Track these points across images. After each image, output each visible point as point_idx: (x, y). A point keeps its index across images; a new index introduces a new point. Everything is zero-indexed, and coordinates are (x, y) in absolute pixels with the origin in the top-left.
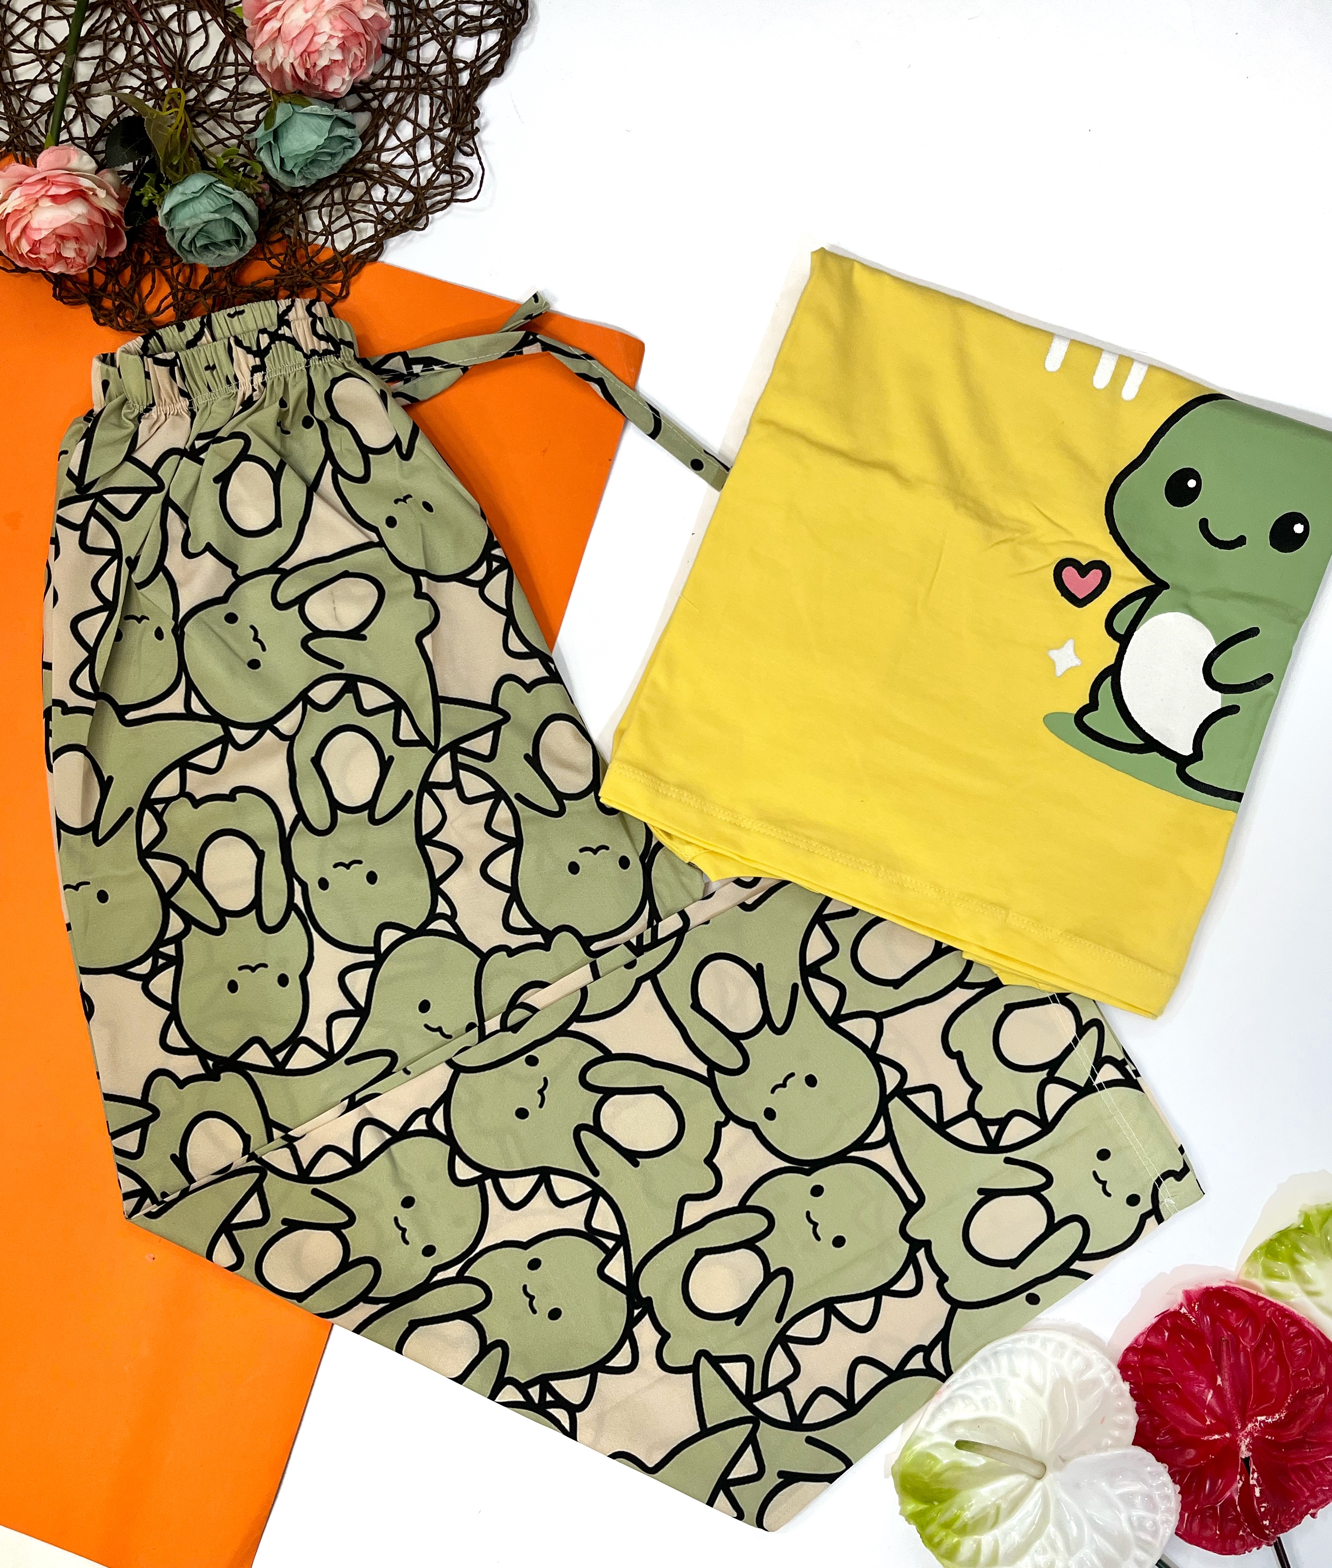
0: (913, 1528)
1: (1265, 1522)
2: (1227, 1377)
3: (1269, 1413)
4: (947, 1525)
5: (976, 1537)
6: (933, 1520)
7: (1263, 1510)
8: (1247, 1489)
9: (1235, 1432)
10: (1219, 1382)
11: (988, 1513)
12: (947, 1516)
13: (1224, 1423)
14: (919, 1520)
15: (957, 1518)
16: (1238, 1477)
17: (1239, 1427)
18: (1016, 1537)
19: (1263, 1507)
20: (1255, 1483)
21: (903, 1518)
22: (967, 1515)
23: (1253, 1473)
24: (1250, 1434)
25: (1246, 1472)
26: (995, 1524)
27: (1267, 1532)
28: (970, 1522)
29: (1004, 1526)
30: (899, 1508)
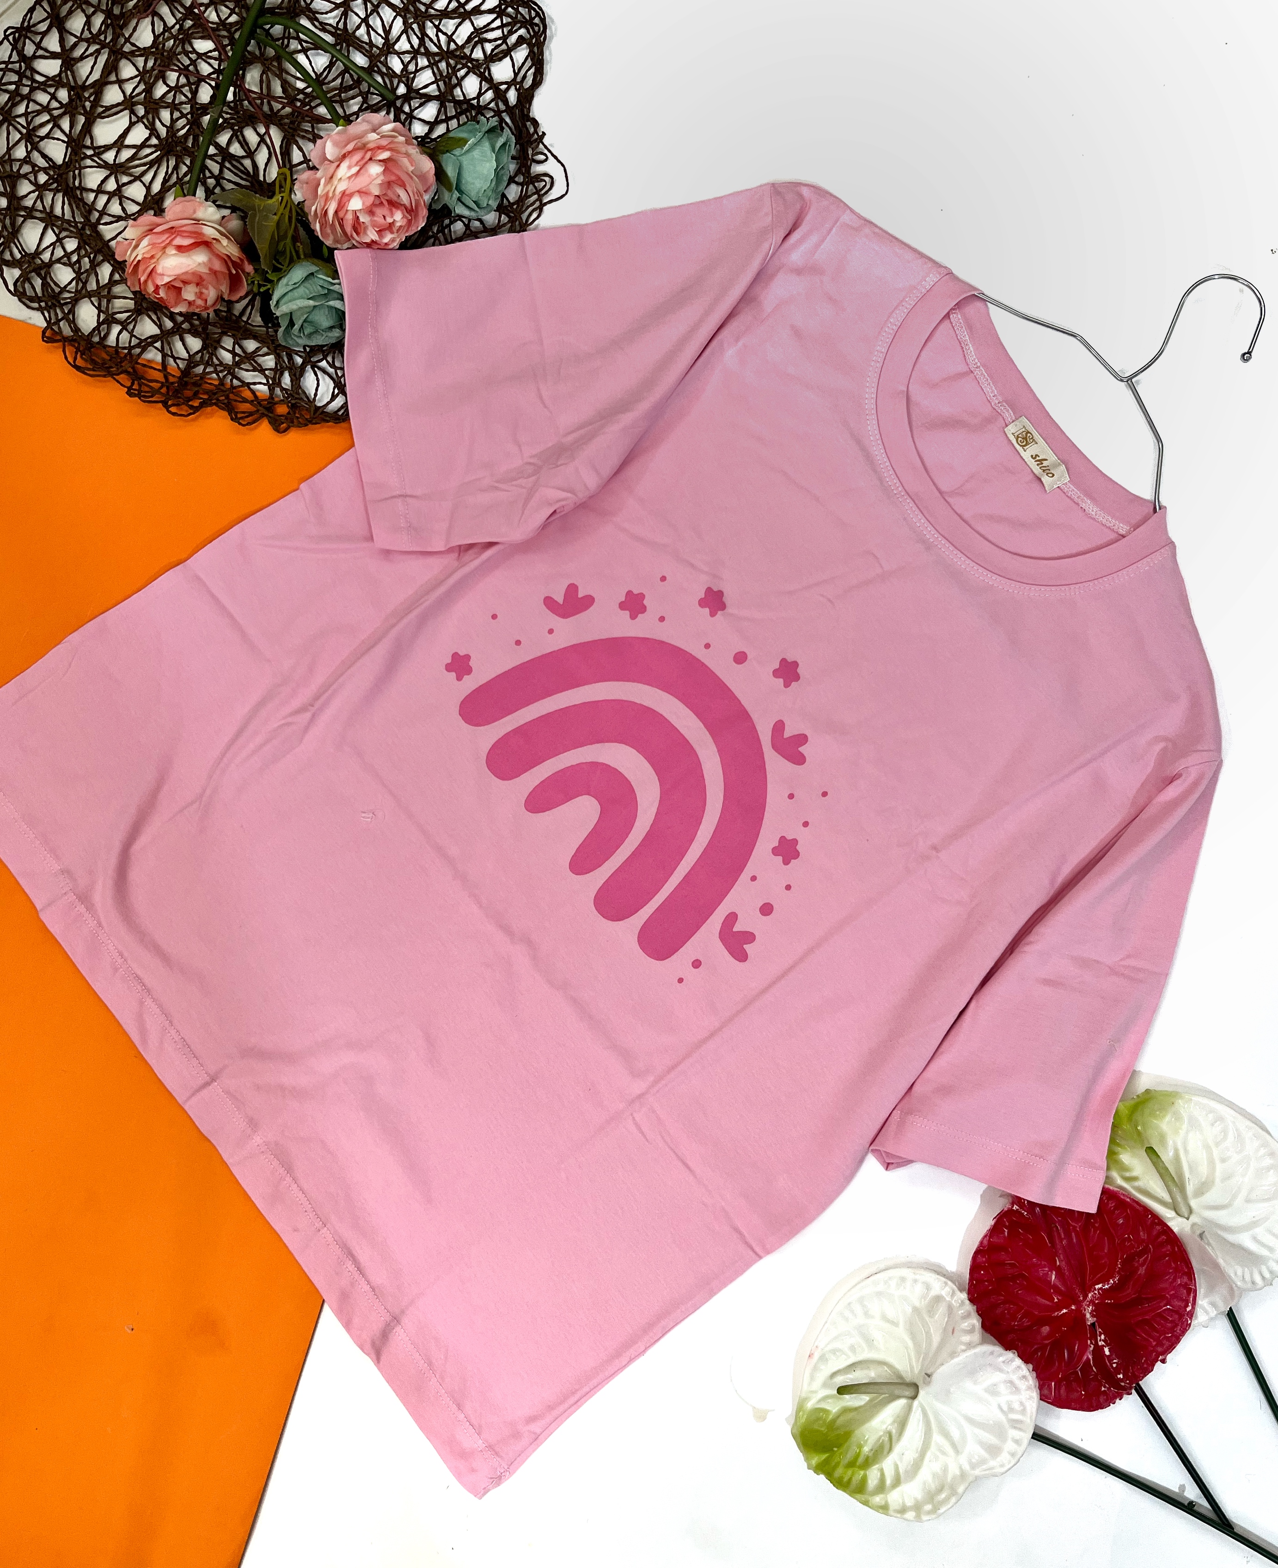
0: (822, 1477)
1: (1119, 1376)
2: (1062, 1257)
3: (1104, 1280)
4: (852, 1464)
5: (877, 1466)
6: (837, 1465)
7: (1114, 1365)
8: (1098, 1350)
9: (1079, 1304)
10: (1058, 1263)
11: (883, 1441)
12: (850, 1456)
13: (1069, 1298)
14: (825, 1469)
15: (858, 1455)
16: (1089, 1341)
17: (1081, 1298)
18: (911, 1455)
19: (1114, 1363)
20: (1103, 1343)
21: (811, 1472)
22: (866, 1449)
23: (1100, 1336)
24: (1092, 1302)
25: (1094, 1337)
26: (890, 1449)
27: (1123, 1384)
28: (871, 1455)
29: (898, 1449)
30: (806, 1464)
